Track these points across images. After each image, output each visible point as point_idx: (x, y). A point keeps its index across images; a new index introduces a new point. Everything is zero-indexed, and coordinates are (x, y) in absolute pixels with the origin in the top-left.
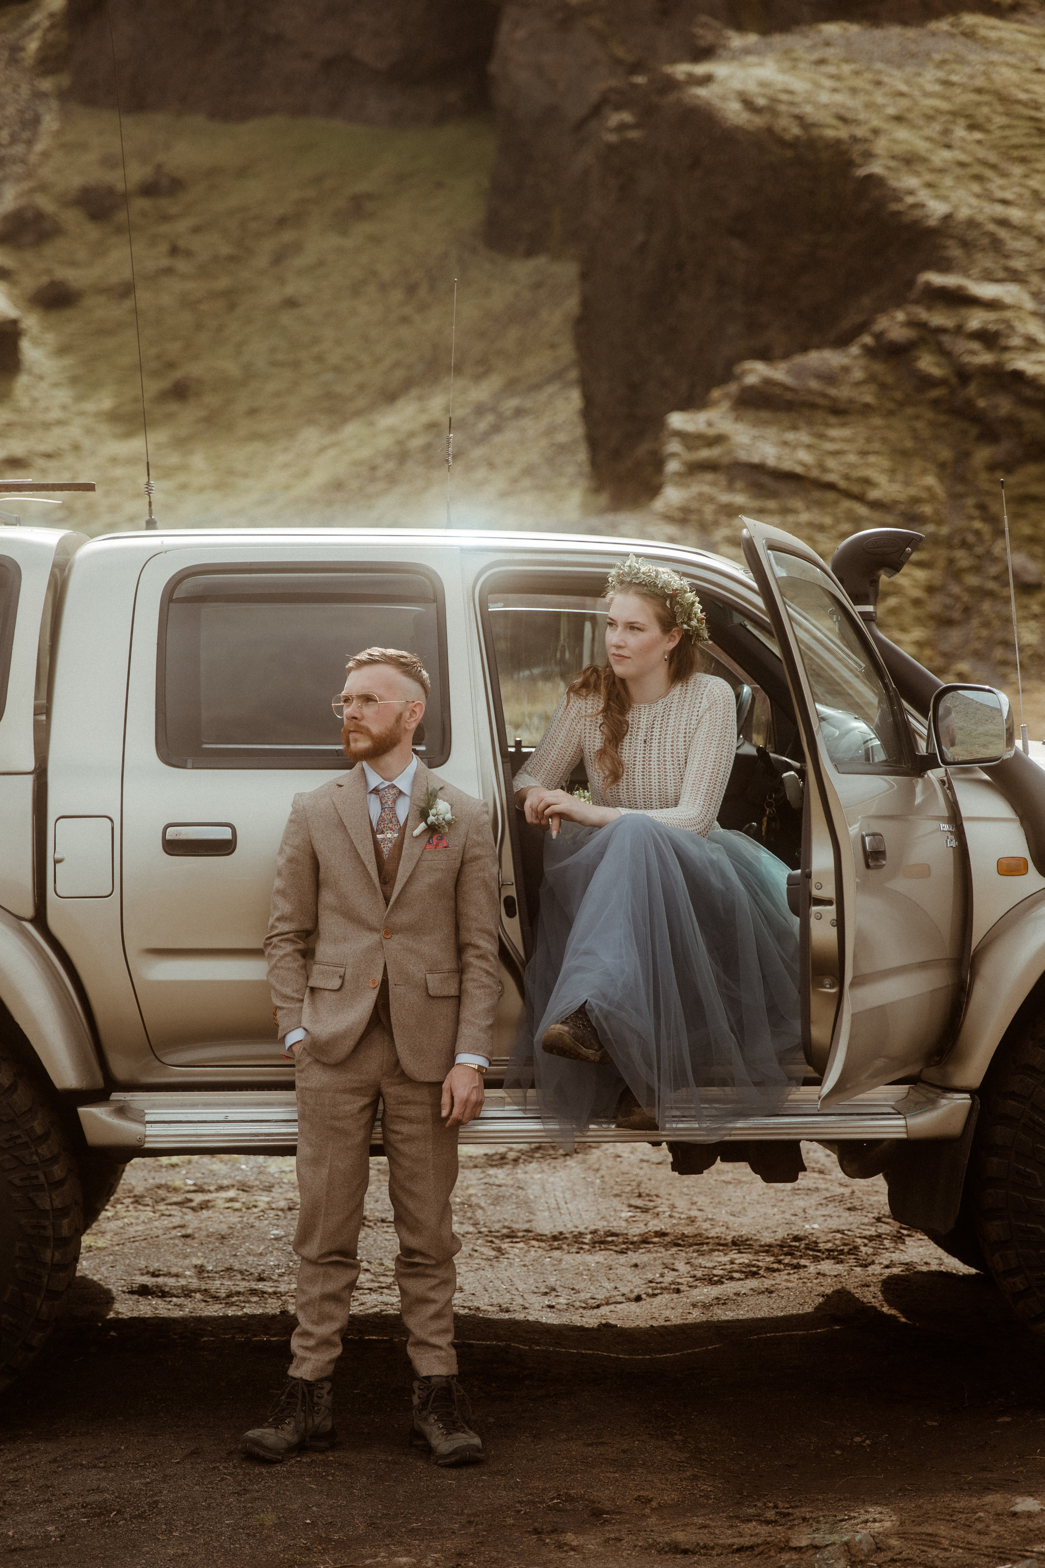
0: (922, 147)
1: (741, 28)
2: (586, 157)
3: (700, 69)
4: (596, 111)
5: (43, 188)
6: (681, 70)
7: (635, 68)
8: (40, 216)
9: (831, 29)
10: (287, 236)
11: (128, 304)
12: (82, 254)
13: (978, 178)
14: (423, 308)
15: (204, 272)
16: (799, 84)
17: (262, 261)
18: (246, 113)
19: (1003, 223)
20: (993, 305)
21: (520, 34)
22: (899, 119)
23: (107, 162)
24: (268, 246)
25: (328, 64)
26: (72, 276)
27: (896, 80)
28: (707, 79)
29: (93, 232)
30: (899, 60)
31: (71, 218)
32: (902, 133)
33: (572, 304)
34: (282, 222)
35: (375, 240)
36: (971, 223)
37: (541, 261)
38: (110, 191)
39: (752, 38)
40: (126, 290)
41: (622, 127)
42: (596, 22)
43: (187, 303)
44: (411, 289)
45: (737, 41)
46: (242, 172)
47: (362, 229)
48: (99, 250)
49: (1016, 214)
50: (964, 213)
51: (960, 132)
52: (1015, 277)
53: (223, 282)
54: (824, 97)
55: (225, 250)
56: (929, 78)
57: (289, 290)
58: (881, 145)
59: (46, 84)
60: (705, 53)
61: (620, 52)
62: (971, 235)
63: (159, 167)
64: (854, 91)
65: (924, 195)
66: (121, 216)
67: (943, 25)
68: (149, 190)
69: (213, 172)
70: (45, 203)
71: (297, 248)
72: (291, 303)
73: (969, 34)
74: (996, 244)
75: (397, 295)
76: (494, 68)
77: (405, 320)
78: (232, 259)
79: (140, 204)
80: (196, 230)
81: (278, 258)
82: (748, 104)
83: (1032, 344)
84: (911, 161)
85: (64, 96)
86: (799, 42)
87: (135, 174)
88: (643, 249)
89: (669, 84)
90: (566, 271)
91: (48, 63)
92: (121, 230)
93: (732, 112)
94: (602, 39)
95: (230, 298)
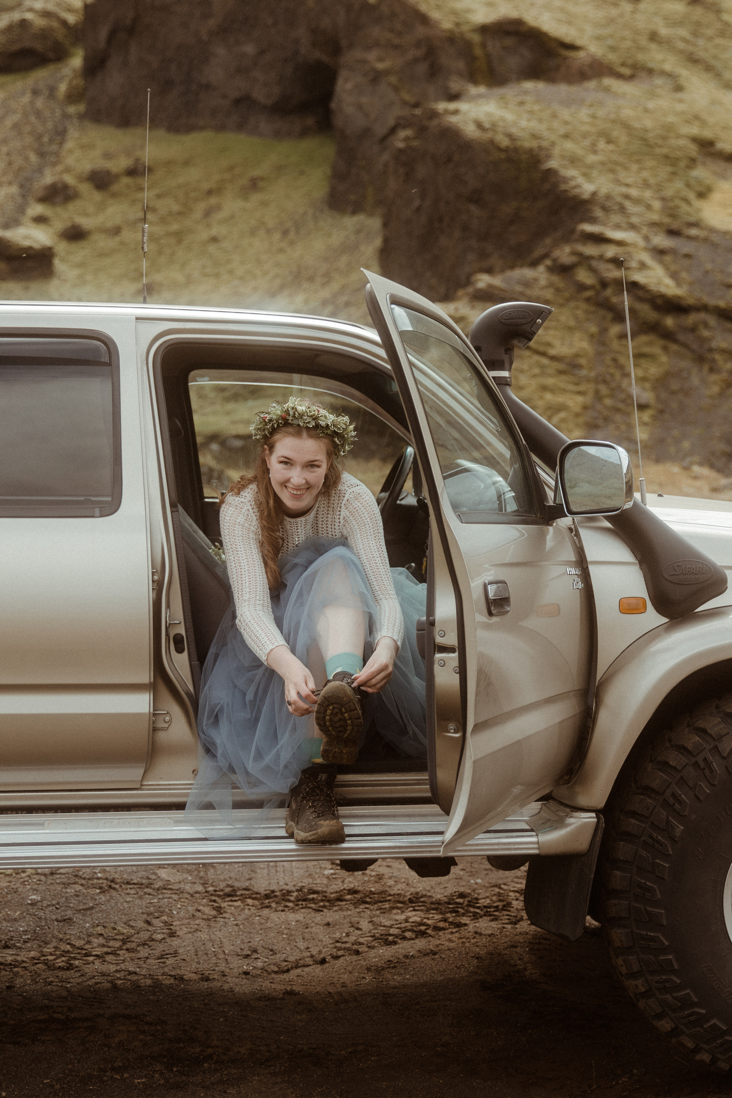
0: (580, 152)
1: (475, 82)
2: (386, 157)
3: (452, 106)
4: (393, 131)
5: (68, 170)
6: (442, 106)
7: (416, 105)
8: (66, 187)
9: (529, 85)
10: (213, 200)
11: (117, 239)
12: (91, 209)
13: (612, 171)
14: (292, 243)
15: (163, 221)
16: (509, 116)
17: (198, 214)
18: (189, 129)
19: (627, 197)
20: (620, 243)
21: (349, 86)
22: (566, 136)
23: (107, 156)
24: (201, 207)
25: (238, 102)
26: (85, 222)
27: (565, 114)
28: (456, 112)
29: (97, 196)
30: (567, 103)
31: (85, 188)
32: (569, 145)
33: (378, 242)
34: (210, 192)
35: (264, 204)
36: (608, 197)
37: (360, 218)
38: (108, 173)
39: (482, 89)
40: (117, 231)
41: (407, 139)
42: (393, 79)
43: (153, 238)
44: (285, 233)
45: (473, 90)
46: (187, 163)
47: (256, 198)
48: (101, 207)
49: (634, 192)
50: (603, 191)
51: (602, 145)
52: (633, 227)
53: (175, 227)
54: (524, 123)
55: (176, 208)
56: (584, 114)
57: (214, 232)
58: (556, 151)
59: (72, 109)
60: (454, 97)
61: (407, 97)
62: (609, 204)
63: (137, 160)
64: (541, 121)
65: (580, 180)
66: (115, 188)
67: (592, 84)
68: (132, 172)
69: (169, 163)
70: (69, 179)
71: (218, 208)
72: (214, 240)
73: (607, 90)
74: (622, 209)
75: (277, 236)
76: (333, 105)
77: (281, 250)
78: (180, 213)
79: (126, 180)
80: (159, 196)
81: (208, 213)
82: (479, 125)
83: (643, 266)
84: (573, 160)
85: (81, 117)
86: (510, 91)
87: (123, 163)
88: (418, 209)
89: (434, 115)
90: (375, 223)
91: (72, 98)
92: (114, 195)
93: (470, 131)
94: (396, 89)
95: (179, 236)
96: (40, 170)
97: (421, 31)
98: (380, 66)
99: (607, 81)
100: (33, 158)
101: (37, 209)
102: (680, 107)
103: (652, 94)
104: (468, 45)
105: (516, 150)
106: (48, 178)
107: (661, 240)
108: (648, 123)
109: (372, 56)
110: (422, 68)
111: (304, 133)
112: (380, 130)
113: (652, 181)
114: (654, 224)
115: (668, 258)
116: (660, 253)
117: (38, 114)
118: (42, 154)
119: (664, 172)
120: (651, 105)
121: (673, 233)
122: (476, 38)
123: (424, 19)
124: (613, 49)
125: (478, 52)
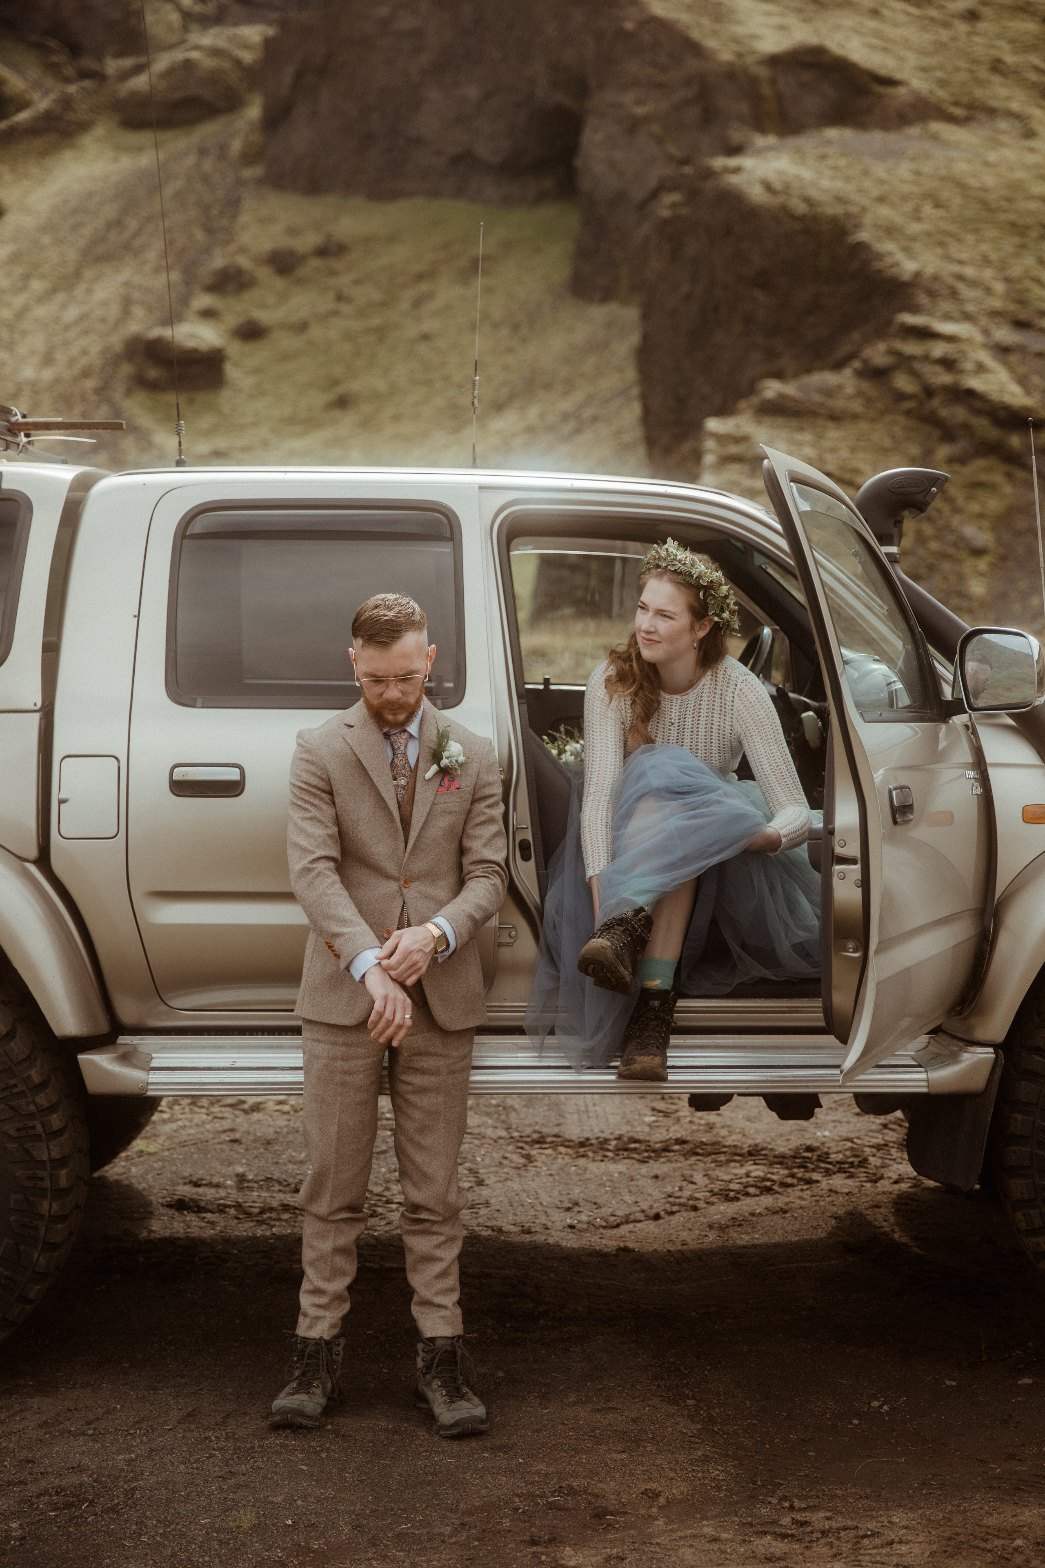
0: (898, 220)
1: (762, 130)
2: (646, 228)
3: (733, 162)
4: (655, 195)
5: (242, 250)
6: (719, 162)
7: (685, 161)
8: (240, 272)
9: (832, 133)
10: (424, 287)
11: (304, 337)
12: (271, 300)
13: (941, 244)
14: (524, 341)
15: (361, 313)
16: (807, 174)
17: (405, 305)
18: (394, 196)
19: (960, 278)
20: (951, 339)
21: (599, 137)
22: (881, 199)
23: (292, 231)
24: (408, 296)
25: (456, 160)
26: (264, 317)
27: (880, 170)
28: (737, 170)
29: (279, 283)
30: (882, 155)
31: (264, 273)
32: (885, 212)
33: (634, 339)
34: (420, 277)
35: (488, 291)
36: (936, 278)
37: (611, 308)
38: (293, 253)
39: (771, 140)
40: (302, 327)
41: (673, 206)
42: (655, 128)
43: (348, 336)
44: (516, 327)
45: (760, 141)
46: (391, 239)
47: (478, 283)
48: (283, 297)
49: (969, 271)
50: (929, 270)
51: (928, 209)
52: (967, 317)
53: (375, 321)
54: (826, 183)
55: (376, 296)
56: (904, 170)
57: (425, 327)
58: (868, 219)
59: (248, 173)
60: (735, 150)
61: (673, 150)
62: (936, 287)
63: (329, 237)
64: (848, 179)
65: (900, 256)
66: (301, 272)
67: (914, 131)
68: (322, 252)
69: (368, 240)
70: (244, 262)
71: (430, 296)
72: (426, 337)
73: (935, 138)
74: (954, 294)
75: (504, 332)
76: (578, 162)
77: (510, 350)
78: (383, 304)
79: (315, 263)
80: (357, 282)
81: (417, 303)
82: (768, 187)
83: (981, 368)
84: (890, 231)
85: (260, 182)
86: (807, 142)
87: (310, 240)
88: (688, 297)
89: (709, 174)
90: (631, 314)
91: (249, 157)
92: (300, 282)
93: (756, 194)
94: (660, 141)
95: (381, 333)
96: (207, 251)
97: (692, 65)
98: (639, 111)
99: (936, 126)
100: (199, 235)
101: (204, 300)
102: (1031, 159)
103: (995, 143)
104: (754, 81)
105: (816, 219)
106: (218, 261)
107: (1004, 334)
108: (989, 180)
109: (628, 98)
110: (693, 113)
111: (540, 199)
112: (638, 194)
113: (994, 256)
114: (995, 314)
115: (1013, 358)
116: (1003, 351)
117: (205, 179)
118: (210, 231)
119: (1009, 244)
120: (992, 157)
121: (1020, 325)
122: (763, 72)
123: (695, 49)
124: (942, 83)
125: (766, 90)
